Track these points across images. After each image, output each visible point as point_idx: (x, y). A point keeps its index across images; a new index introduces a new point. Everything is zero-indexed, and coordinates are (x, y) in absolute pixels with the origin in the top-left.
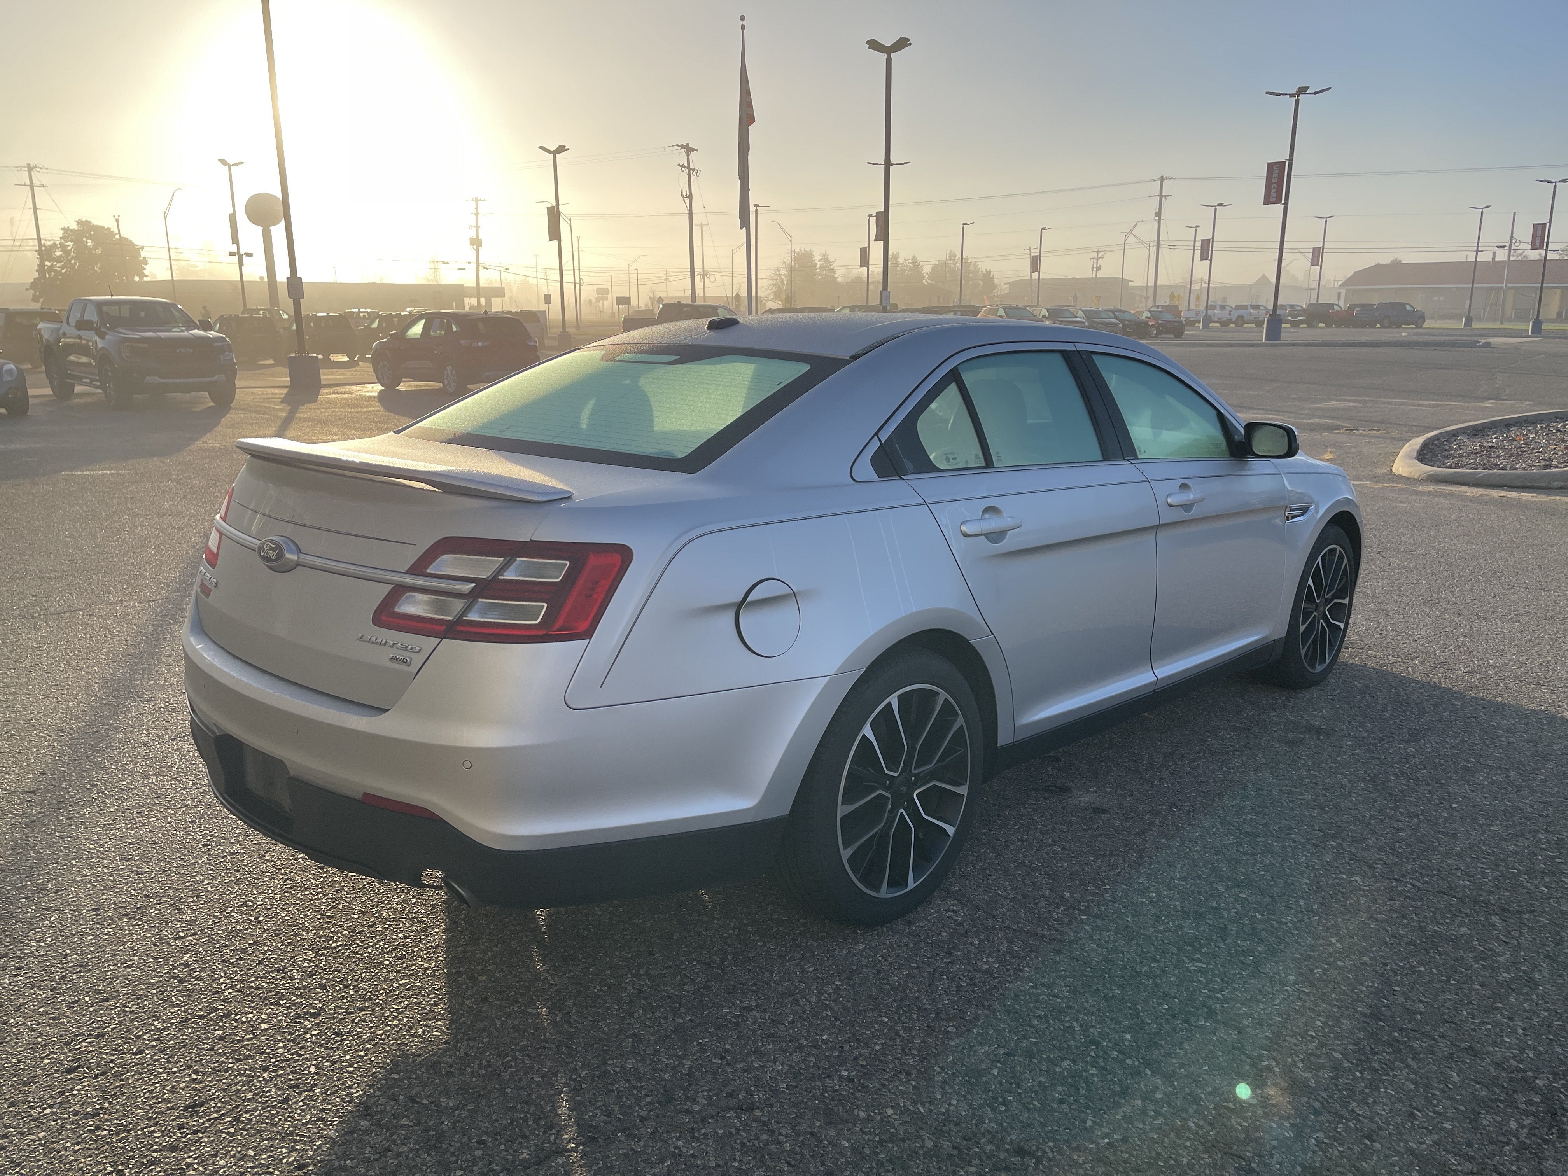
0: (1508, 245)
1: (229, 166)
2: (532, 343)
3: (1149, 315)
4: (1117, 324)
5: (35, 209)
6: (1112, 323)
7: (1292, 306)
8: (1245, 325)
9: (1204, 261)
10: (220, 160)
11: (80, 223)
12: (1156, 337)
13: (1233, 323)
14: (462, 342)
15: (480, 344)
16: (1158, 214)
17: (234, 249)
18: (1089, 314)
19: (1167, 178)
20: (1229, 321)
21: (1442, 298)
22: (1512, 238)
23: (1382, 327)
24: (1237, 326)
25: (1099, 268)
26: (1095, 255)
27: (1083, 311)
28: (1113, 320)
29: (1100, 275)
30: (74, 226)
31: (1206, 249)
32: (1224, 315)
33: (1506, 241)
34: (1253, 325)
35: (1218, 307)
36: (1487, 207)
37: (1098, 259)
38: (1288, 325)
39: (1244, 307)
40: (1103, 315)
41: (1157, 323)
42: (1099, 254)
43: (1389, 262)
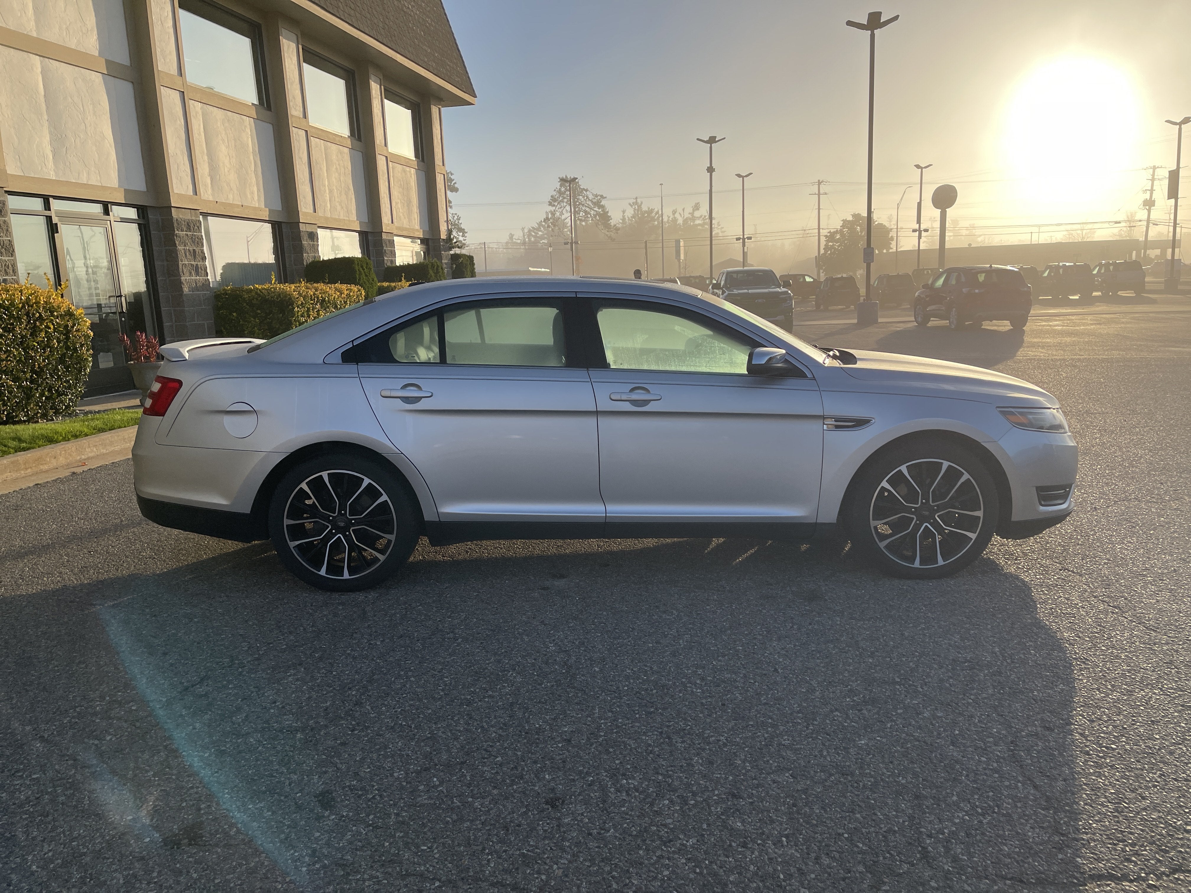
1: (922, 168)
2: (1026, 289)
5: (819, 209)
10: (915, 166)
11: (854, 216)
14: (964, 290)
15: (977, 291)
17: (917, 226)
30: (850, 218)
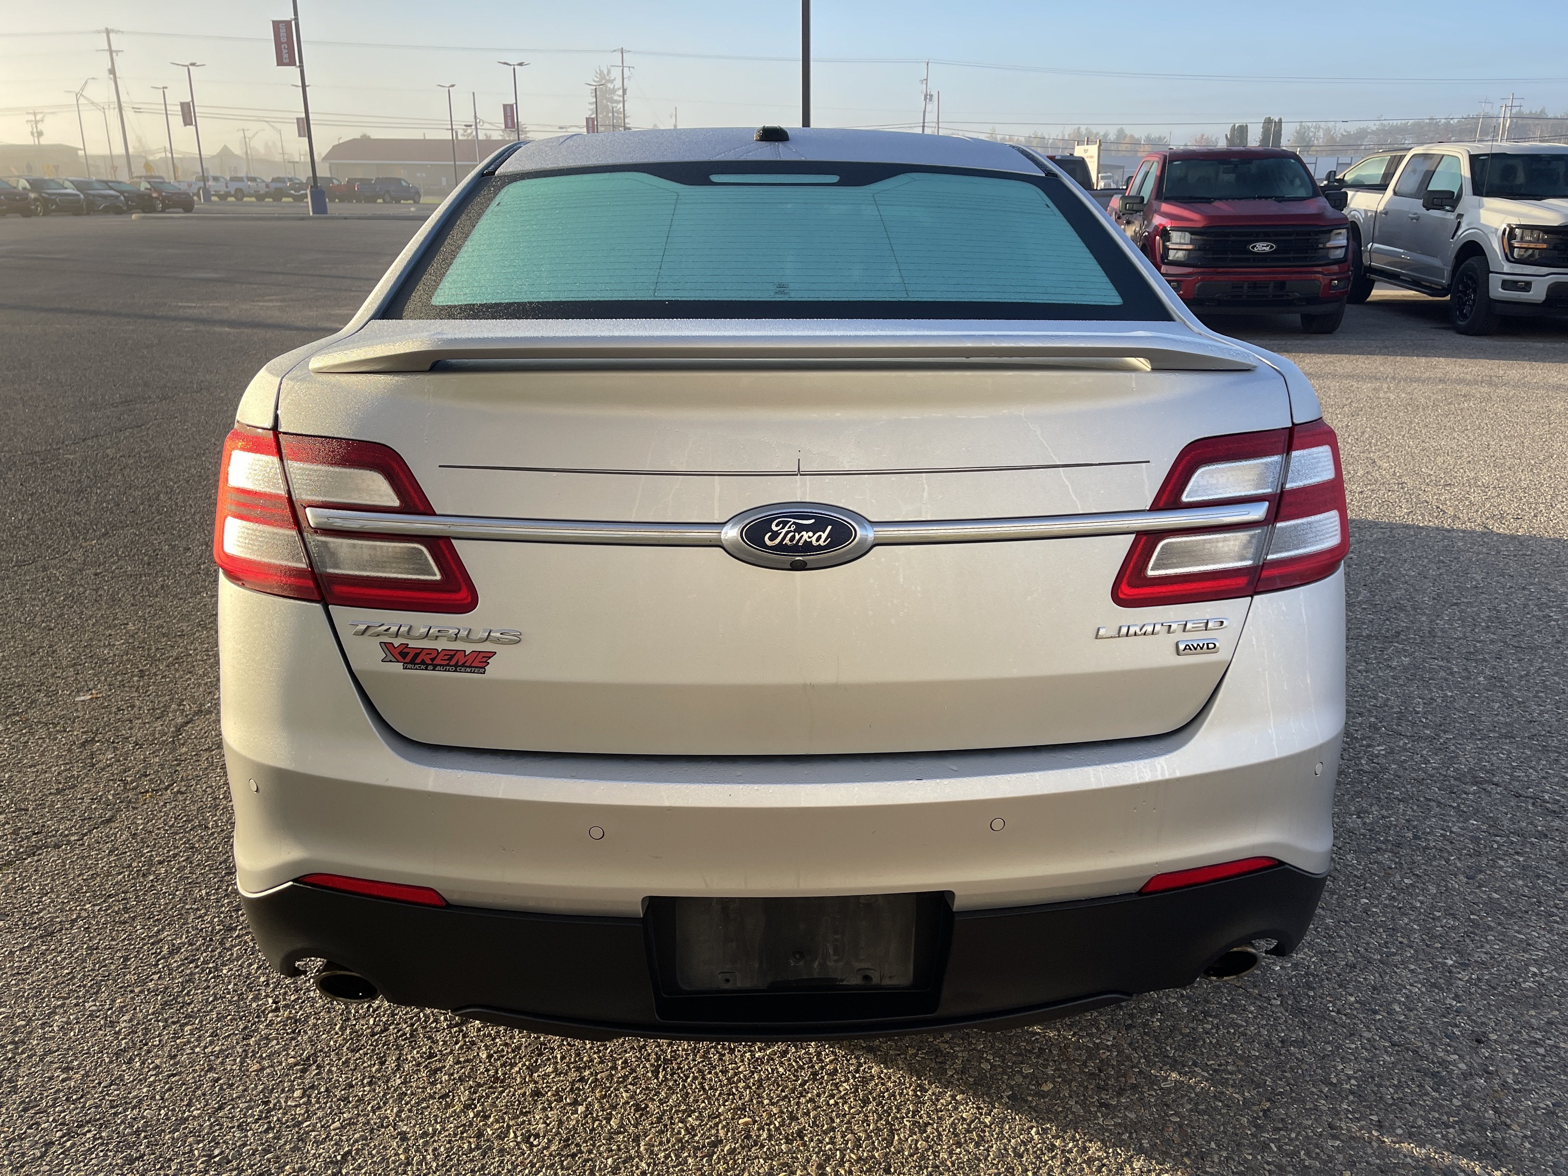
0: (474, 124)
3: (149, 186)
4: (117, 197)
6: (111, 196)
7: (290, 180)
8: (245, 199)
9: (188, 127)
12: (163, 211)
13: (232, 196)
16: (112, 71)
18: (77, 185)
19: (113, 31)
20: (228, 194)
21: (424, 175)
22: (475, 117)
23: (385, 202)
24: (237, 199)
25: (40, 134)
26: (32, 117)
27: (72, 182)
28: (112, 192)
29: (44, 141)
31: (188, 114)
32: (221, 188)
33: (471, 121)
34: (253, 199)
35: (210, 178)
36: (453, 86)
37: (37, 122)
38: (290, 200)
39: (241, 179)
40: (97, 186)
41: (160, 194)
42: (36, 118)
43: (359, 137)
